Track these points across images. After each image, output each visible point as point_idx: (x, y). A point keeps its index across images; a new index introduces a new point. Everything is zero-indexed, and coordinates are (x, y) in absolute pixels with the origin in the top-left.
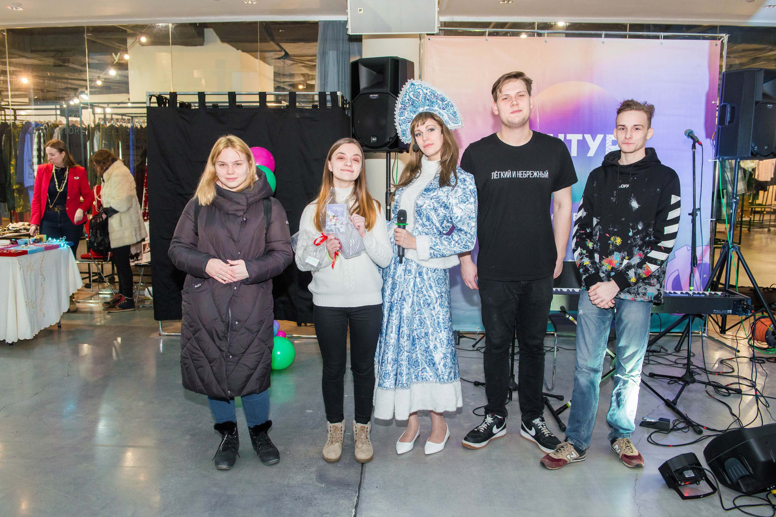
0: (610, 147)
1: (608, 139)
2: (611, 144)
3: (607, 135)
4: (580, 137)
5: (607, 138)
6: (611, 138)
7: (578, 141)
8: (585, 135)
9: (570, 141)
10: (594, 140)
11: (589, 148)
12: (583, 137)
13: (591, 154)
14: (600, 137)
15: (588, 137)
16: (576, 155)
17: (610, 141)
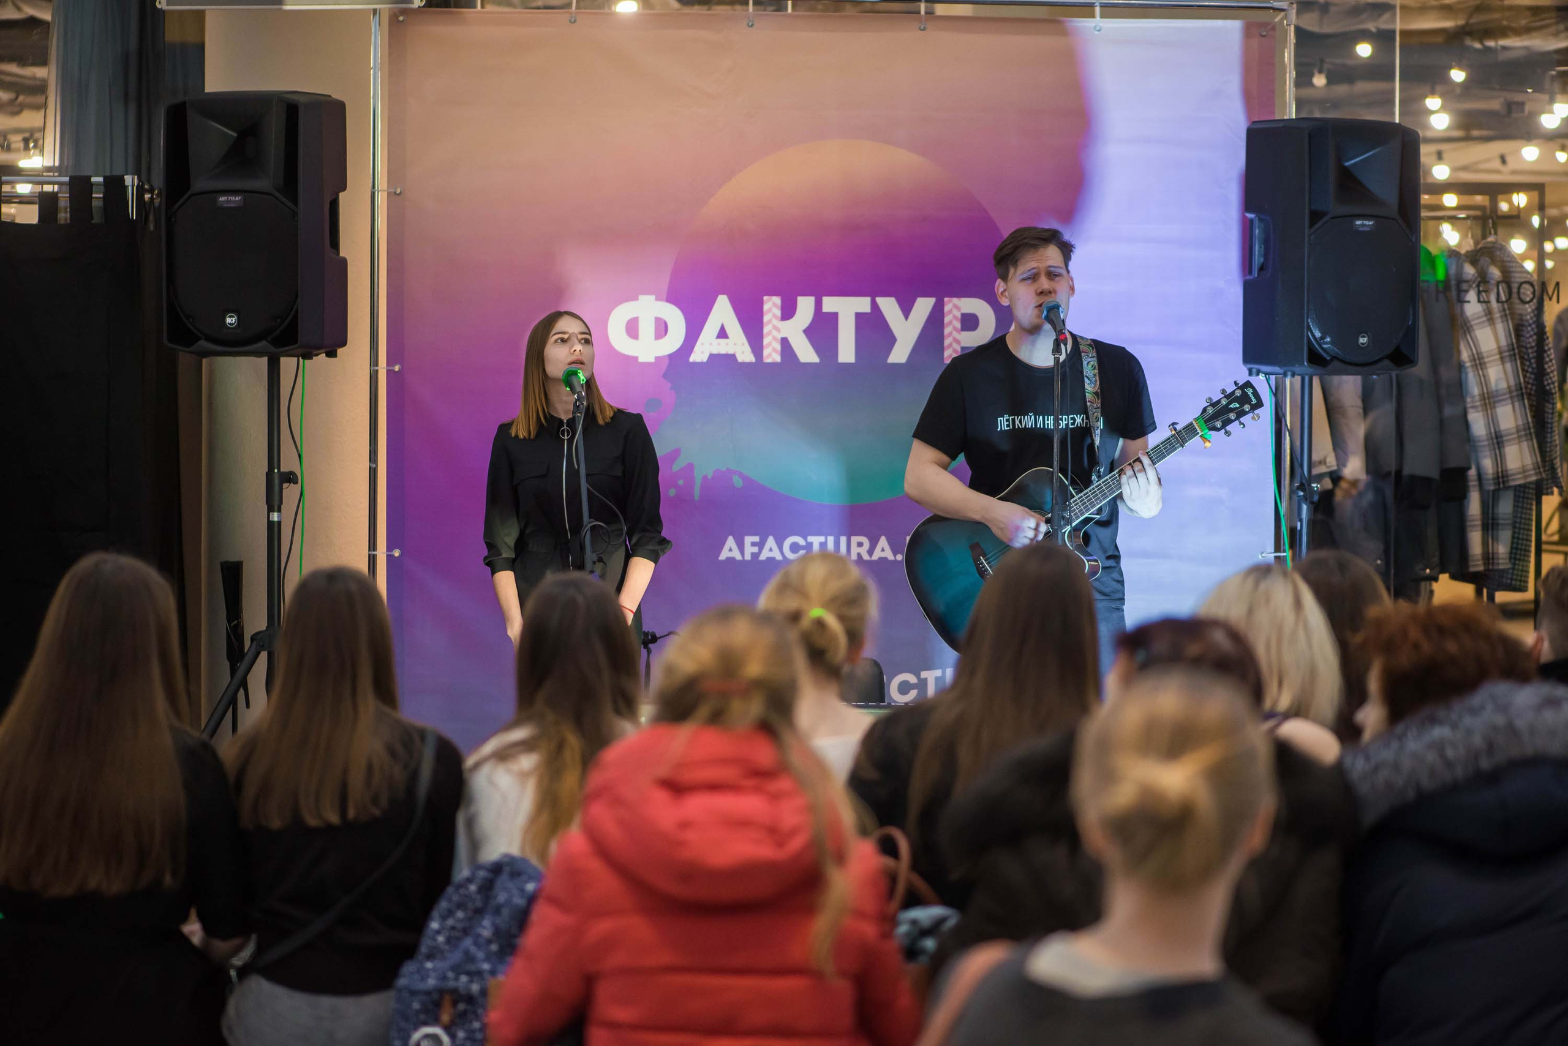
0: (955, 334)
1: (950, 312)
2: (958, 325)
3: (946, 299)
4: (863, 304)
5: (947, 308)
6: (957, 307)
7: (859, 316)
8: (879, 300)
9: (834, 316)
10: (906, 317)
11: (891, 340)
12: (874, 305)
13: (899, 355)
14: (924, 306)
15: (889, 306)
16: (851, 359)
17: (955, 317)
